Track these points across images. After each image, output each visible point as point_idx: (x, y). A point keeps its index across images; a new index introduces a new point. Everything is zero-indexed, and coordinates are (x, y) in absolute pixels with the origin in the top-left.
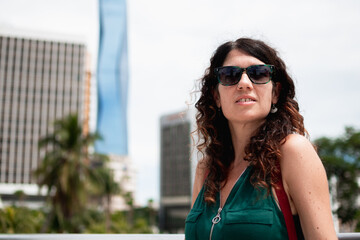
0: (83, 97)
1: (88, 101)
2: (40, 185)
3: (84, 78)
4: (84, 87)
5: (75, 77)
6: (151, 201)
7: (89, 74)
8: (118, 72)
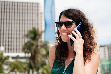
0: (39, 22)
2: (25, 53)
3: (40, 15)
4: (39, 18)
7: (41, 13)
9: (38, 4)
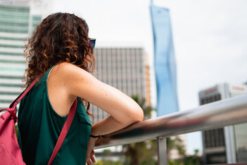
0: (145, 83)
1: (149, 86)
3: (144, 70)
4: (145, 76)
5: (138, 70)
6: (197, 151)
7: (148, 67)
8: (168, 64)
9: (140, 49)
